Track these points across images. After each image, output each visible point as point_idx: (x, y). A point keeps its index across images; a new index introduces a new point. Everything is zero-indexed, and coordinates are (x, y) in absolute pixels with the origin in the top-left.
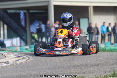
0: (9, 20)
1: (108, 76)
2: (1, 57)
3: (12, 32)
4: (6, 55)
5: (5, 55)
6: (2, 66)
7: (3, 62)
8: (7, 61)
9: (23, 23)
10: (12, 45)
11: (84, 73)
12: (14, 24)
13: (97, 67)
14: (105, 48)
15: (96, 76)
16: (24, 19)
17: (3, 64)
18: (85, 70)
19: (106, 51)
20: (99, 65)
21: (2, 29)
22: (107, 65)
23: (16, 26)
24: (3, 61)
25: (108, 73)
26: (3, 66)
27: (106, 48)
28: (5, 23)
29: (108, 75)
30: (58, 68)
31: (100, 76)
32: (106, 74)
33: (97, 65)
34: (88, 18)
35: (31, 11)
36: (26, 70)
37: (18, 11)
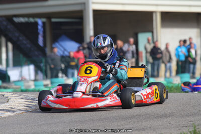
0: (17, 34)
2: (1, 100)
3: (21, 56)
4: (10, 97)
5: (7, 97)
6: (3, 116)
7: (3, 110)
8: (12, 108)
9: (41, 41)
10: (20, 79)
11: (144, 129)
12: (25, 42)
13: (166, 120)
17: (3, 112)
18: (145, 124)
20: (170, 116)
21: (4, 50)
22: (183, 116)
23: (29, 46)
24: (5, 108)
25: (184, 131)
26: (5, 116)
28: (9, 39)
32: (180, 131)
33: (166, 116)
34: (152, 32)
35: (54, 20)
36: (44, 124)
37: (32, 20)
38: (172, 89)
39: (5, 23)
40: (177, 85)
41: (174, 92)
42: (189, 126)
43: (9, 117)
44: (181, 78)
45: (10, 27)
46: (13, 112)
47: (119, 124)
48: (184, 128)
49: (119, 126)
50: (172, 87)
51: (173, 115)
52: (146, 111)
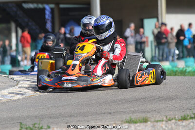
0: (26, 20)
1: (189, 118)
2: (11, 84)
4: (19, 81)
5: (16, 81)
6: (12, 99)
7: (13, 93)
8: (21, 91)
9: (49, 26)
11: (148, 112)
12: (34, 27)
13: (170, 103)
14: (184, 69)
15: (168, 117)
16: (50, 18)
17: (13, 95)
18: (150, 106)
19: (186, 74)
20: (174, 99)
21: (13, 35)
22: (187, 99)
24: (14, 91)
25: (188, 113)
26: (14, 99)
27: (187, 68)
28: (19, 25)
29: (188, 116)
30: (105, 103)
31: (175, 118)
32: (184, 113)
33: (170, 99)
34: (158, 18)
35: (62, 6)
36: (52, 107)
37: (40, 6)
38: (177, 73)
39: (14, 9)
40: (181, 69)
41: (179, 76)
42: (193, 109)
43: (19, 100)
44: (186, 62)
45: (19, 12)
46: (23, 95)
47: (125, 107)
48: (188, 110)
49: (125, 108)
50: (177, 71)
51: (177, 98)
52: (151, 95)
